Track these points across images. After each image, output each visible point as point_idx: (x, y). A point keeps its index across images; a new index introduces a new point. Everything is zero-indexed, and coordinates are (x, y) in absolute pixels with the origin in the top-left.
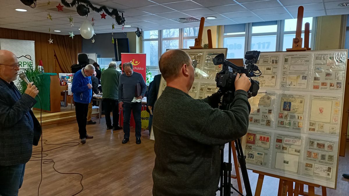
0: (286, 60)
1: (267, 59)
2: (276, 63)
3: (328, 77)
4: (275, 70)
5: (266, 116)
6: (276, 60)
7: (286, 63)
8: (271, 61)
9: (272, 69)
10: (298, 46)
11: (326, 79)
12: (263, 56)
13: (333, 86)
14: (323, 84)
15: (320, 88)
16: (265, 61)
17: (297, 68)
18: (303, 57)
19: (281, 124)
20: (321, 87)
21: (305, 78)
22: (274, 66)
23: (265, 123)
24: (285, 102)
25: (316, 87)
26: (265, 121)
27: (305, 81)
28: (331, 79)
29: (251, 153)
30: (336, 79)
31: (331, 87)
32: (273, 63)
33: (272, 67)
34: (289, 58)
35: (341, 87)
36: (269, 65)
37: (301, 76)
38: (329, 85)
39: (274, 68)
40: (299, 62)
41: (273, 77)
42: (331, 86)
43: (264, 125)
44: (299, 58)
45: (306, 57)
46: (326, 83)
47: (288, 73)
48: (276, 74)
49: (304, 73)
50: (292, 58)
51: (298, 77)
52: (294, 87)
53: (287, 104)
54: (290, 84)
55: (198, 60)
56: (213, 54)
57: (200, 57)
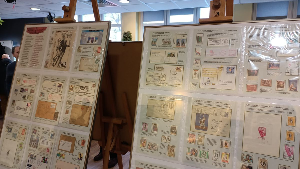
0: (199, 40)
1: (169, 37)
2: (183, 44)
3: (272, 70)
4: (181, 57)
5: (168, 139)
6: (183, 40)
7: (199, 44)
8: (175, 41)
9: (176, 55)
10: (218, 13)
11: (269, 73)
12: (163, 33)
13: (283, 87)
14: (265, 83)
15: (258, 89)
16: (166, 42)
17: (218, 53)
18: (227, 34)
20: (259, 87)
21: (231, 70)
22: (179, 50)
23: (165, 150)
24: (198, 115)
25: (251, 88)
26: (166, 147)
27: (231, 77)
28: (278, 74)
30: (287, 74)
31: (279, 89)
32: (178, 44)
33: (176, 53)
34: (205, 36)
36: (172, 47)
37: (225, 68)
38: (274, 84)
39: (180, 53)
40: (221, 42)
41: (178, 69)
42: (278, 86)
43: (164, 154)
44: (221, 35)
45: (232, 34)
46: (268, 81)
47: (202, 63)
48: (183, 64)
49: (231, 62)
50: (209, 35)
51: (219, 70)
52: (213, 87)
53: (202, 117)
54: (206, 82)
55: (68, 40)
56: (90, 31)
57: (70, 36)
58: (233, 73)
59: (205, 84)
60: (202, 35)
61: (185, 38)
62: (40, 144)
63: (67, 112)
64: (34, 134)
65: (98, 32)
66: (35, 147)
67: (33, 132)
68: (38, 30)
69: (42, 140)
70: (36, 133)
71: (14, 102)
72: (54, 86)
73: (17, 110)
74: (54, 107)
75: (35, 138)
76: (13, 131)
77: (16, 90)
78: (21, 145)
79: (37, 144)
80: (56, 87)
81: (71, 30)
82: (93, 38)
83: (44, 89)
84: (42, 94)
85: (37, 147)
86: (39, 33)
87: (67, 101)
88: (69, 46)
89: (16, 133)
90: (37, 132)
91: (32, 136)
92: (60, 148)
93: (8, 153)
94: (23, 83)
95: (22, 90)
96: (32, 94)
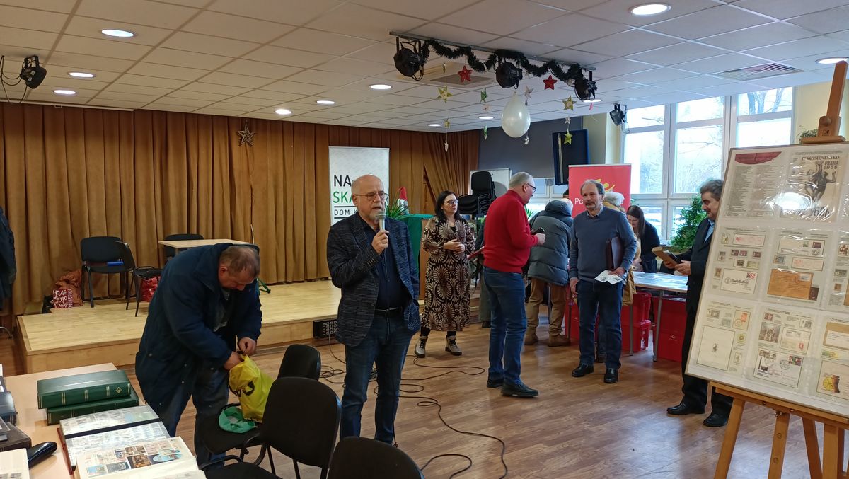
55: (830, 171)
57: (834, 164)
62: (783, 335)
63: (837, 287)
64: (766, 321)
66: (772, 341)
67: (766, 318)
68: (760, 157)
69: (785, 330)
70: (771, 319)
71: (719, 271)
72: (805, 246)
73: (727, 283)
74: (809, 280)
75: (770, 326)
76: (722, 315)
77: (721, 253)
78: (741, 338)
79: (777, 336)
80: (811, 248)
81: (837, 155)
83: (782, 251)
84: (779, 259)
85: (776, 340)
86: (763, 161)
87: (837, 270)
88: (833, 181)
89: (729, 318)
90: (775, 318)
91: (763, 323)
92: (827, 343)
93: (715, 349)
94: (736, 242)
95: (735, 253)
96: (756, 259)
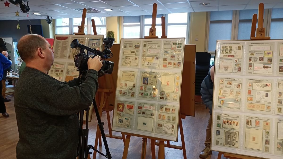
0: (145, 45)
1: (132, 44)
2: (138, 47)
3: (172, 58)
4: (137, 53)
5: (132, 89)
6: (138, 45)
7: (145, 47)
8: (135, 46)
9: (135, 52)
10: (152, 34)
11: (171, 60)
12: (129, 42)
13: (176, 65)
14: (170, 63)
15: (167, 66)
16: (130, 46)
17: (152, 51)
18: (156, 43)
19: (141, 95)
22: (137, 50)
23: (130, 94)
24: (144, 78)
25: (165, 66)
27: (157, 62)
28: (174, 60)
29: (121, 118)
30: (177, 60)
31: (174, 66)
32: (136, 47)
33: (135, 51)
35: (180, 65)
36: (133, 49)
37: (155, 58)
38: (173, 64)
39: (137, 51)
40: (154, 47)
41: (136, 58)
42: (174, 65)
43: (130, 96)
44: (154, 43)
45: (158, 43)
46: (171, 63)
47: (146, 55)
48: (138, 56)
49: (157, 55)
50: (149, 44)
51: (153, 58)
52: (150, 66)
53: (146, 79)
56: (93, 40)
57: (82, 42)
58: (158, 60)
59: (147, 65)
60: (146, 43)
61: (139, 44)
65: (98, 40)
68: (64, 38)
72: (75, 68)
77: (52, 71)
81: (82, 39)
82: (95, 43)
83: (69, 70)
84: (68, 72)
86: (64, 40)
94: (56, 67)
95: (56, 71)
96: (62, 73)
